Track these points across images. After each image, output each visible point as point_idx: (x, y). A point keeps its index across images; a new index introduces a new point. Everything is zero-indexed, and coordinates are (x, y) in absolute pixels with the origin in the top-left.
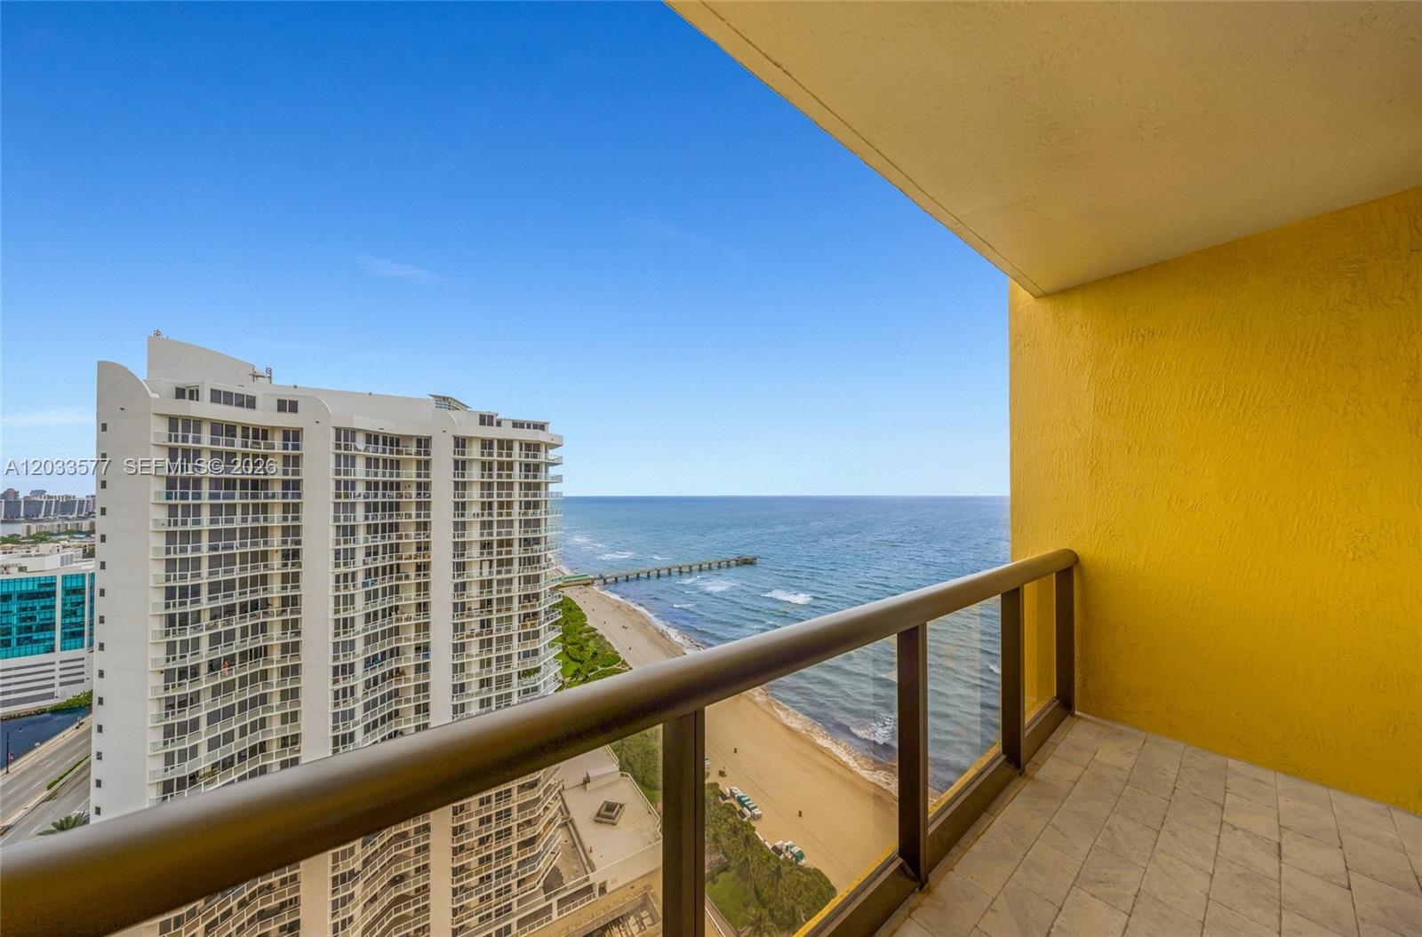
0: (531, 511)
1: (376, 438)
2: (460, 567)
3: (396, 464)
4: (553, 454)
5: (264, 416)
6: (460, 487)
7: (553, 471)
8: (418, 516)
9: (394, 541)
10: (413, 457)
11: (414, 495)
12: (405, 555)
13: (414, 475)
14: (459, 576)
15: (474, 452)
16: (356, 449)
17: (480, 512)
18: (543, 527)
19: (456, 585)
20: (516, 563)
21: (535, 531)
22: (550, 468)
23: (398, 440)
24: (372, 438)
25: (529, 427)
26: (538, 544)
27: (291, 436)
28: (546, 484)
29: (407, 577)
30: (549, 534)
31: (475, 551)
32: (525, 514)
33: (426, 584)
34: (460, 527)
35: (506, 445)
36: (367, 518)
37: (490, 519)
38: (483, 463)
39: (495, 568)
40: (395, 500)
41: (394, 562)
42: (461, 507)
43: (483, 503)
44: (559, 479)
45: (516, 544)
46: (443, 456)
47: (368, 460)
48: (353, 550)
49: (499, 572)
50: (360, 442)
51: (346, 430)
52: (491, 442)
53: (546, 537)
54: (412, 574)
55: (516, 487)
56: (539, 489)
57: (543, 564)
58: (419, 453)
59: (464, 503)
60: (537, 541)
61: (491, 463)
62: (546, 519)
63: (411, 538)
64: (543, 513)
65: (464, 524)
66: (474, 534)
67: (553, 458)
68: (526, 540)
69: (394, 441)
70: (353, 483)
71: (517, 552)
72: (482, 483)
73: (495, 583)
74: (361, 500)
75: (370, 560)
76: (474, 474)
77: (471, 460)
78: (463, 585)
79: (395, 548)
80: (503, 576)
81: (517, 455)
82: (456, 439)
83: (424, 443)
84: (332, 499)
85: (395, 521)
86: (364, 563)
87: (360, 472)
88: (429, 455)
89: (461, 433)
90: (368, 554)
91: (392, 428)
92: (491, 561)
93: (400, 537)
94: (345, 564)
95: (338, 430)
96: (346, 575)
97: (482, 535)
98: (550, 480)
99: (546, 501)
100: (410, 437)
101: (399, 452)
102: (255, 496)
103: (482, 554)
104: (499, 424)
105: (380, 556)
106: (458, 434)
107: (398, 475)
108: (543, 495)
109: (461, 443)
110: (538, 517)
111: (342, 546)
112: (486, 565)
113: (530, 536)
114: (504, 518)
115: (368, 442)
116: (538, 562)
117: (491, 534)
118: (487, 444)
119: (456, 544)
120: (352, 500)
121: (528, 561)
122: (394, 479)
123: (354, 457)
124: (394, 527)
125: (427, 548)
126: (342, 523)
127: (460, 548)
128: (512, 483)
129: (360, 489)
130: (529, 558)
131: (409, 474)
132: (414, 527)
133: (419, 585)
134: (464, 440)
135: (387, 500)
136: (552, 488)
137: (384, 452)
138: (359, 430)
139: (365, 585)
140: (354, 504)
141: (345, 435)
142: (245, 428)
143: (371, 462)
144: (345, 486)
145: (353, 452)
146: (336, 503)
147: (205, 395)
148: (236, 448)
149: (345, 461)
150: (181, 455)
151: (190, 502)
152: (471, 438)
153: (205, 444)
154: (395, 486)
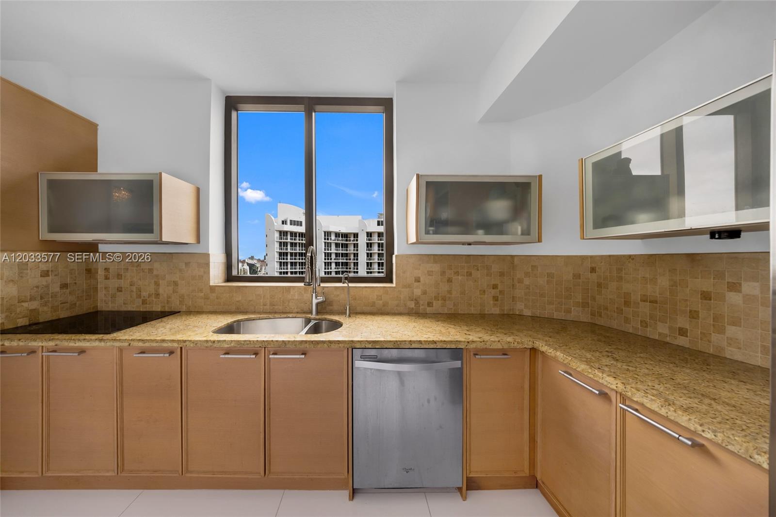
1: (339, 234)
3: (346, 245)
6: (369, 255)
8: (354, 269)
10: (352, 242)
11: (352, 259)
15: (375, 239)
16: (331, 240)
23: (347, 235)
24: (337, 235)
36: (335, 269)
38: (379, 244)
40: (345, 261)
43: (379, 263)
46: (362, 240)
50: (333, 237)
51: (328, 233)
58: (354, 240)
59: (371, 263)
61: (382, 244)
69: (346, 236)
70: (331, 254)
72: (379, 254)
74: (334, 261)
76: (375, 249)
77: (374, 243)
82: (367, 233)
83: (356, 235)
84: (323, 260)
87: (333, 250)
88: (358, 241)
89: (370, 230)
91: (344, 230)
95: (325, 232)
100: (350, 233)
101: (347, 240)
102: (302, 259)
106: (368, 231)
107: (347, 250)
109: (369, 235)
115: (336, 237)
118: (380, 235)
122: (345, 252)
123: (331, 243)
129: (333, 256)
131: (351, 249)
134: (371, 233)
135: (343, 261)
137: (342, 240)
138: (333, 232)
140: (331, 262)
141: (327, 234)
142: (299, 234)
143: (337, 245)
144: (328, 255)
145: (329, 241)
146: (325, 263)
147: (289, 222)
148: (298, 241)
149: (327, 245)
150: (283, 244)
151: (285, 261)
152: (374, 232)
153: (289, 240)
154: (347, 255)
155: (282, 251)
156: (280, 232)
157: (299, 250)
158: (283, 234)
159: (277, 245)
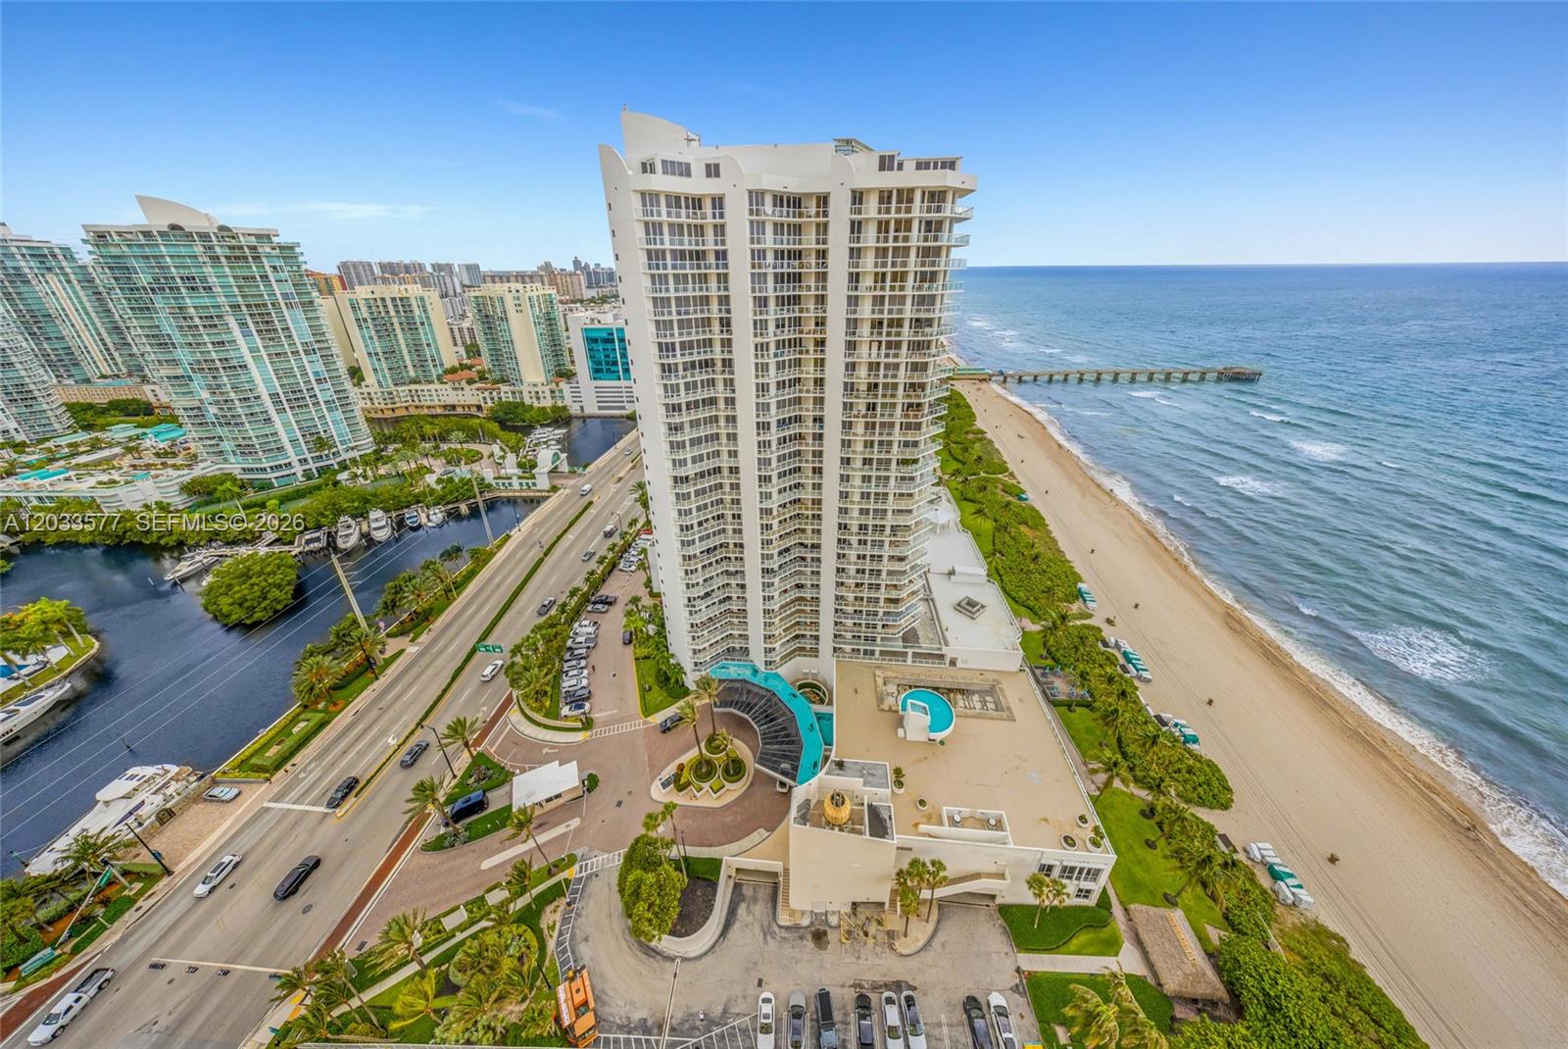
0: (926, 285)
1: (782, 199)
2: (851, 346)
3: (797, 229)
4: (960, 207)
5: (697, 185)
6: (855, 253)
7: (959, 230)
8: (817, 289)
9: (797, 315)
10: (813, 219)
11: (813, 264)
12: (806, 329)
13: (814, 241)
14: (850, 355)
15: (871, 209)
16: (765, 214)
17: (873, 284)
18: (938, 306)
19: (847, 364)
20: (905, 346)
21: (928, 310)
22: (956, 226)
23: (800, 200)
24: (779, 200)
25: (935, 168)
26: (930, 326)
27: (718, 202)
28: (949, 248)
29: (807, 352)
30: (944, 315)
31: (865, 330)
32: (920, 288)
33: (822, 360)
34: (853, 301)
35: (906, 196)
36: (775, 290)
37: (882, 293)
38: (880, 223)
39: (883, 351)
40: (797, 270)
41: (797, 336)
42: (855, 278)
43: (876, 274)
44: (964, 241)
45: (907, 324)
46: (840, 214)
47: (775, 224)
48: (766, 321)
49: (887, 356)
50: (768, 208)
51: (757, 193)
52: (890, 193)
53: (940, 318)
54: (812, 349)
55: (913, 253)
56: (939, 256)
57: (933, 350)
58: (817, 215)
59: (858, 274)
60: (929, 322)
61: (887, 223)
62: (942, 295)
63: (811, 312)
64: (940, 287)
65: (857, 297)
66: (866, 311)
67: (960, 211)
68: (917, 320)
69: (795, 202)
70: (764, 251)
71: (907, 334)
72: (877, 249)
73: (882, 366)
74: (771, 270)
75: (779, 331)
76: (870, 237)
77: (867, 220)
78: (854, 364)
79: (798, 321)
80: (891, 360)
81: (918, 211)
82: (854, 192)
83: (823, 200)
84: (749, 270)
85: (797, 293)
86: (775, 335)
87: (769, 242)
88: (827, 216)
89: (859, 185)
90: (777, 327)
91: (794, 187)
92: (880, 342)
93: (801, 311)
94: (761, 334)
95: (750, 192)
96: (762, 345)
97: (873, 312)
98: (953, 243)
99: (945, 272)
100: (810, 195)
101: (801, 215)
102: (699, 267)
103: (872, 333)
104: (900, 167)
105: (786, 328)
106: (856, 186)
107: (800, 242)
108: (943, 263)
109: (858, 197)
110: (934, 292)
111: (758, 317)
112: (875, 346)
113: (922, 315)
114: (897, 293)
115: (775, 204)
116: (928, 348)
117: (881, 312)
118: (885, 197)
119: (848, 320)
120: (764, 271)
121: (918, 346)
122: (797, 247)
123: (764, 223)
124: (797, 300)
125: (823, 324)
126: (758, 294)
127: (853, 324)
128: (909, 247)
129: (770, 259)
130: (919, 342)
131: (809, 241)
132: (813, 300)
133: (816, 360)
134: (861, 193)
135: (791, 270)
136: (955, 253)
137: (788, 216)
138: (767, 191)
139: (776, 355)
140: (765, 274)
141: (756, 197)
142: (687, 198)
143: (778, 228)
144: (758, 255)
145: (763, 217)
146: (753, 274)
147: (659, 167)
148: (683, 220)
149: (758, 227)
150: (653, 229)
151: (661, 271)
152: (869, 190)
153: (664, 218)
154: (798, 255)
155: (652, 247)
156: (643, 194)
157: (690, 244)
158: (649, 198)
159: (640, 232)
